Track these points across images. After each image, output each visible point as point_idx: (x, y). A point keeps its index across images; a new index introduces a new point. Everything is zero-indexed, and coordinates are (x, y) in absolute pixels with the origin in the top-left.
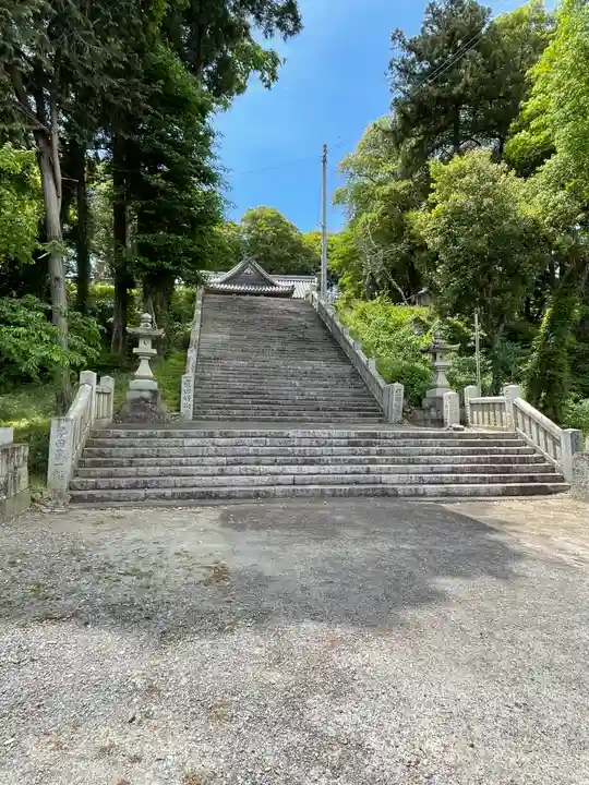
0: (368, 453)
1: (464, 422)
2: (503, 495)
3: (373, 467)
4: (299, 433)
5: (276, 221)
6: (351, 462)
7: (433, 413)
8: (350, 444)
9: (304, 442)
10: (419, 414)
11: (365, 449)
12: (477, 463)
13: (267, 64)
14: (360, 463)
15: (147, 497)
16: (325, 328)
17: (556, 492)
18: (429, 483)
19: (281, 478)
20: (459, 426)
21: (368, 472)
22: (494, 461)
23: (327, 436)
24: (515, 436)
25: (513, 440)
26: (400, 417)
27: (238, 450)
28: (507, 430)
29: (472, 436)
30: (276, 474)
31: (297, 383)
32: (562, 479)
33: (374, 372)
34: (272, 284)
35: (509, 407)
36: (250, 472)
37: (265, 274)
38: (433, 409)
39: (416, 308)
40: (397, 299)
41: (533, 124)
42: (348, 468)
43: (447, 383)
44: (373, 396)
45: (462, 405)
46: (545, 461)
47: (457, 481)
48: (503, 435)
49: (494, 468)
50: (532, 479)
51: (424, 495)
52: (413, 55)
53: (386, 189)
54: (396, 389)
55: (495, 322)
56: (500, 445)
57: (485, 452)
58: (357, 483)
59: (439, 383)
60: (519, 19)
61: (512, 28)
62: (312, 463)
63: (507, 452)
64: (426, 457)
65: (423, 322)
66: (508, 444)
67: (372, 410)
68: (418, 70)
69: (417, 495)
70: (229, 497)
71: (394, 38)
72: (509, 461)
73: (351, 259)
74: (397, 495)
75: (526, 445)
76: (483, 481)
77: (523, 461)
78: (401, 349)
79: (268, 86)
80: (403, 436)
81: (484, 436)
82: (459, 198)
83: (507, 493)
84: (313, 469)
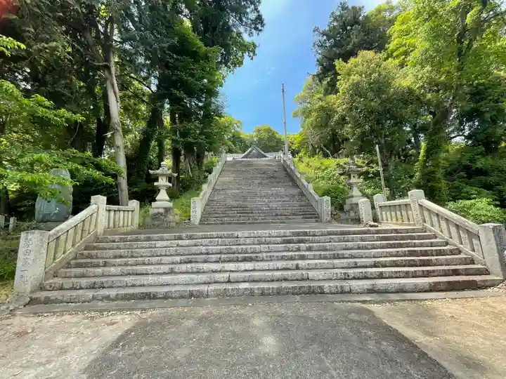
0: (298, 250)
1: (375, 220)
2: (431, 291)
3: (301, 263)
4: (246, 233)
5: (269, 131)
6: (283, 258)
7: (352, 214)
8: (285, 242)
9: (248, 241)
10: (343, 216)
11: (296, 246)
12: (396, 256)
13: (251, 49)
14: (292, 258)
15: (94, 298)
16: (286, 171)
17: (486, 287)
18: (354, 278)
19: (218, 276)
20: (373, 223)
21: (297, 268)
22: (412, 253)
23: (267, 235)
24: (424, 230)
25: (423, 234)
26: (329, 218)
27: (194, 249)
28: (414, 225)
29: (386, 231)
30: (216, 271)
31: (266, 200)
32: (487, 272)
33: (312, 191)
34: (265, 157)
35: (415, 207)
36: (195, 270)
37: (263, 153)
38: (351, 212)
39: (338, 160)
40: (326, 156)
41: (395, 54)
42: (280, 264)
43: (360, 194)
44: (312, 206)
45: (373, 207)
46: (460, 252)
47: (381, 276)
48: (414, 229)
49: (414, 260)
50: (456, 272)
51: (350, 292)
52: (325, 37)
53: (317, 106)
54: (325, 200)
55: (388, 155)
56: (412, 238)
57: (401, 246)
58: (286, 280)
59: (354, 194)
60: (379, 11)
61: (376, 15)
62: (250, 260)
63: (422, 245)
64: (348, 252)
65: (341, 166)
66: (419, 238)
67: (311, 214)
68: (328, 45)
69: (343, 292)
70: (166, 297)
71: (314, 31)
72: (425, 253)
73: (303, 143)
74: (322, 293)
75: (436, 237)
76: (407, 275)
77: (440, 253)
78: (330, 179)
79: (252, 59)
80: (329, 234)
81: (396, 231)
82: (355, 78)
83: (434, 288)
84: (249, 266)
